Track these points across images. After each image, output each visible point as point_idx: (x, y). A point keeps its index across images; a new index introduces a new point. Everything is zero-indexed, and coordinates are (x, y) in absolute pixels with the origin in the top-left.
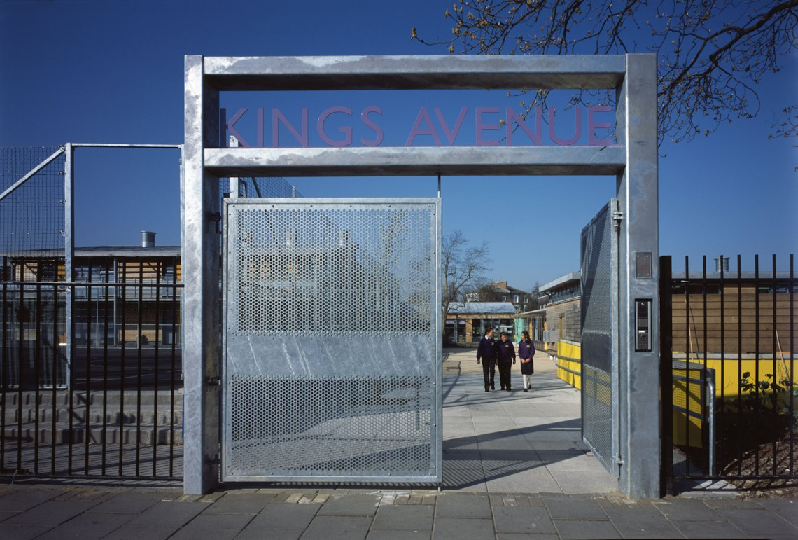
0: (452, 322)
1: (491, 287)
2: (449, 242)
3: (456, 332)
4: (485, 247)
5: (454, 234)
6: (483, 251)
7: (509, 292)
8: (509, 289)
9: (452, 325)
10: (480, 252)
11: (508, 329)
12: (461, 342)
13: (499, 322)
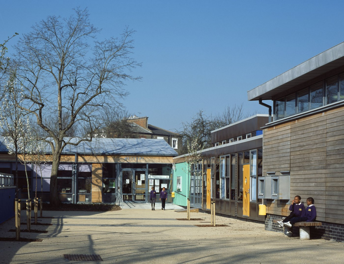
0: (66, 168)
1: (125, 121)
2: (66, 30)
3: (74, 185)
4: (128, 39)
5: (76, 16)
6: (122, 47)
7: (150, 132)
8: (150, 128)
9: (69, 173)
10: (118, 48)
11: (162, 181)
12: (83, 200)
13: (146, 170)
